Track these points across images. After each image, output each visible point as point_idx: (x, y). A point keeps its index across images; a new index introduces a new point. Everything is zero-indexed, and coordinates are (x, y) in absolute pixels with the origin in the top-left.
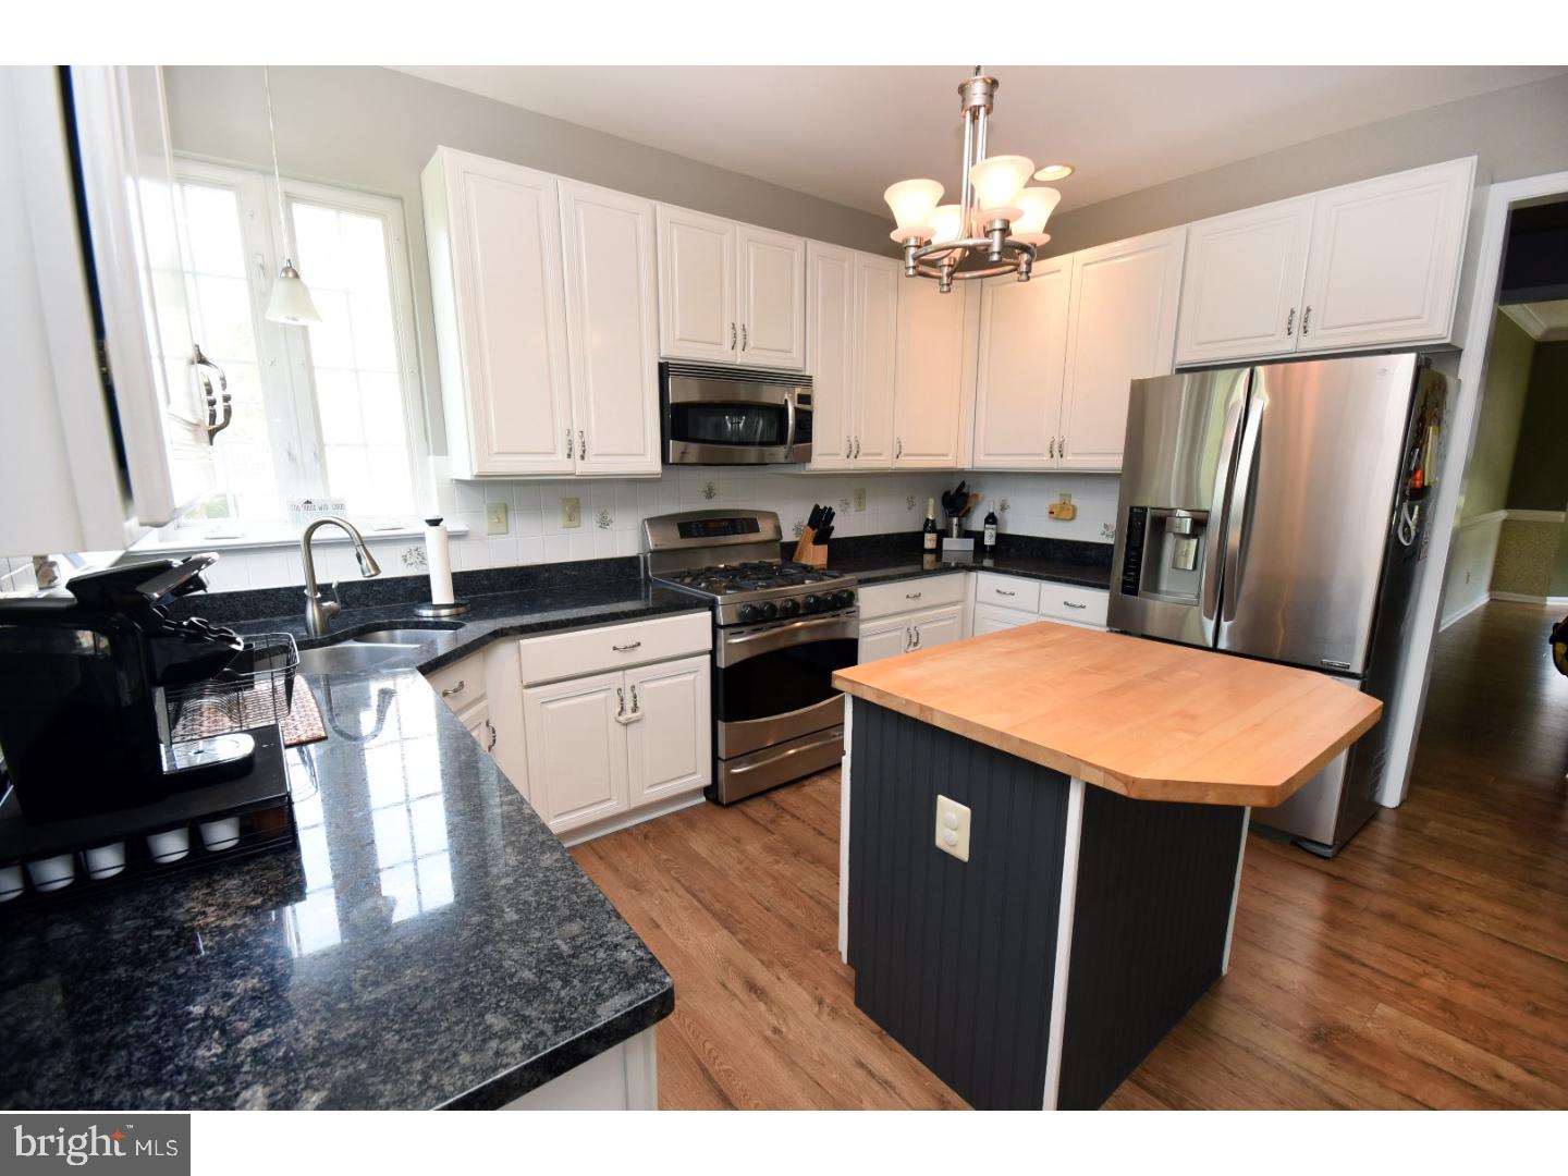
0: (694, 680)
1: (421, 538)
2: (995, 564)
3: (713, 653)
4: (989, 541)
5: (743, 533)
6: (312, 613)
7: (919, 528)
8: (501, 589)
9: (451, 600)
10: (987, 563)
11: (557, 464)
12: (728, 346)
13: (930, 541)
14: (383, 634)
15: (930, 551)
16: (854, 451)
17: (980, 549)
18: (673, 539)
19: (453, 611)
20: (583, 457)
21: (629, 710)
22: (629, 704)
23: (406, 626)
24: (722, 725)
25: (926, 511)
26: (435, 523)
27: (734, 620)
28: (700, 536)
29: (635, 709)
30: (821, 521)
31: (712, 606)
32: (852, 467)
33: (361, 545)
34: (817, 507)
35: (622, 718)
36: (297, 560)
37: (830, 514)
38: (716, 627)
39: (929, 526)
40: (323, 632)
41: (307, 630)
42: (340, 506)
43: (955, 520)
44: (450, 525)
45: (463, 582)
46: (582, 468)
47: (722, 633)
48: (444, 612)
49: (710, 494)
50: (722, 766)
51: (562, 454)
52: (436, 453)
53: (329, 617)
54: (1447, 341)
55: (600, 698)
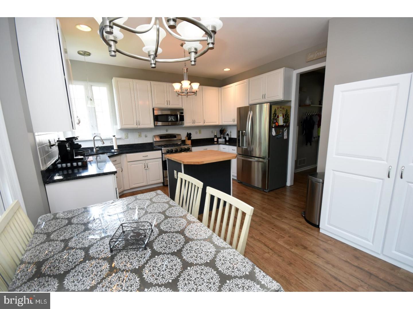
0: (159, 163)
1: (112, 139)
2: (229, 144)
3: (162, 158)
4: (227, 139)
5: (173, 138)
6: (94, 150)
7: (214, 137)
8: (127, 148)
9: (117, 149)
10: (227, 143)
11: (135, 126)
12: (166, 104)
13: (216, 139)
14: (106, 154)
15: (216, 141)
16: (194, 122)
17: (226, 141)
18: (158, 139)
19: (117, 150)
20: (139, 125)
21: (146, 167)
22: (146, 166)
23: (109, 153)
24: (164, 171)
25: (215, 134)
26: (114, 136)
27: (166, 152)
28: (164, 139)
29: (147, 167)
30: (189, 136)
31: (161, 150)
32: (194, 125)
33: (102, 140)
34: (188, 133)
35: (145, 169)
36: (93, 143)
37: (190, 134)
38: (162, 153)
39: (216, 136)
40: (96, 153)
41: (94, 152)
42: (99, 134)
43: (222, 135)
44: (117, 137)
45: (119, 147)
46: (139, 127)
47: (163, 154)
48: (116, 151)
49: (167, 131)
50: (165, 178)
51: (135, 125)
52: (115, 125)
53: (97, 151)
54: (283, 100)
55: (141, 165)
